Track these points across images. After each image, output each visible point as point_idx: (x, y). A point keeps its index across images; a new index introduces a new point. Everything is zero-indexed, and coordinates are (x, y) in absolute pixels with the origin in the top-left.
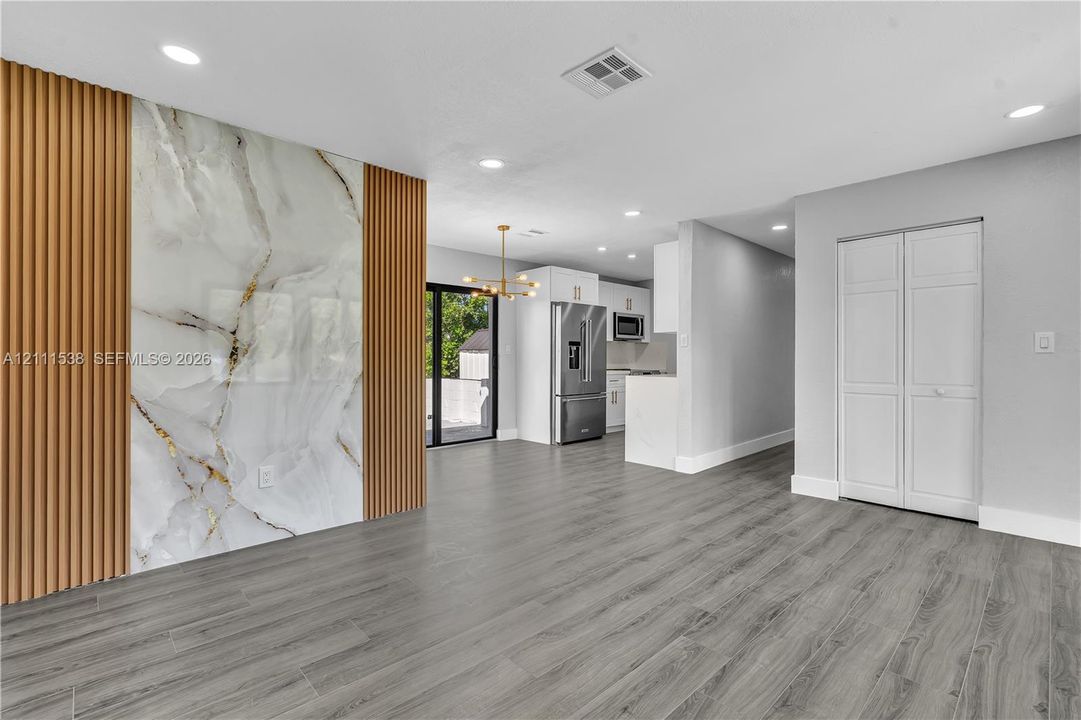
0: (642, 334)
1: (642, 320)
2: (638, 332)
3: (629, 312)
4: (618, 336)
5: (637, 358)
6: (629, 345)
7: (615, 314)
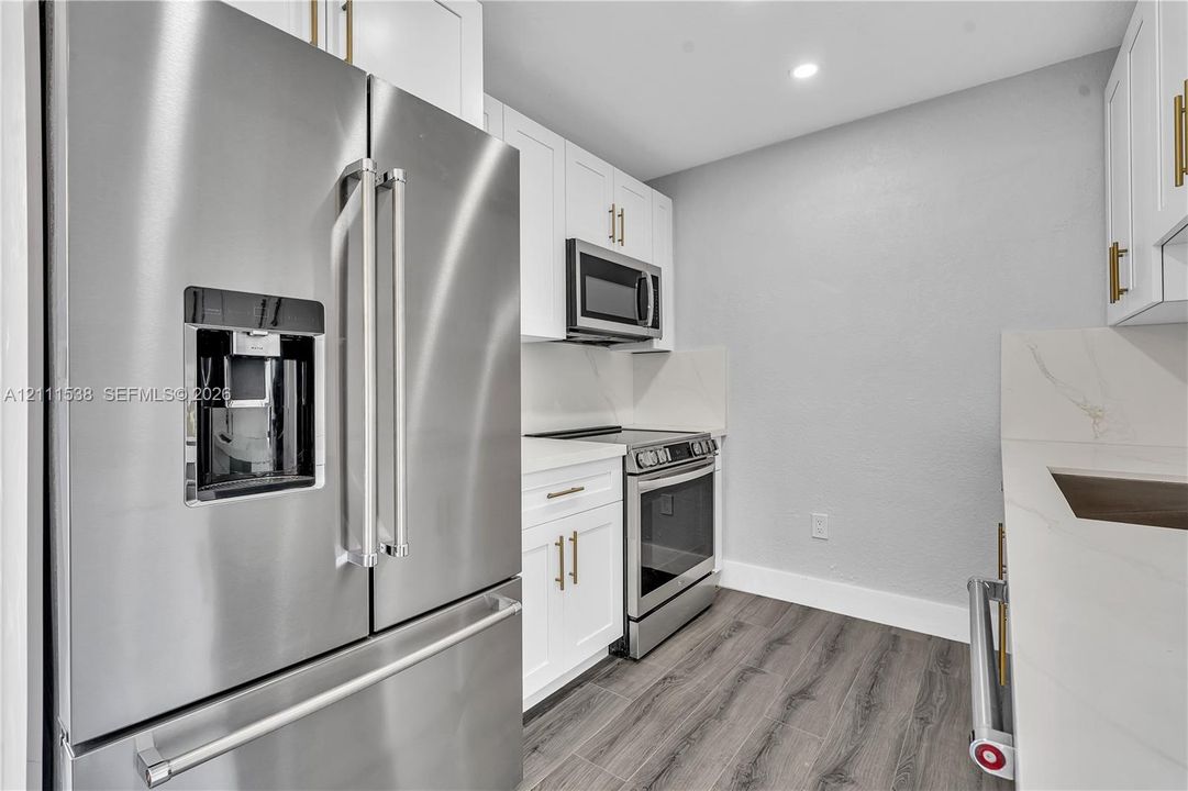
0: (656, 325)
1: (656, 280)
2: (642, 315)
3: (616, 247)
4: (582, 322)
5: (639, 389)
6: (619, 356)
7: (571, 245)
